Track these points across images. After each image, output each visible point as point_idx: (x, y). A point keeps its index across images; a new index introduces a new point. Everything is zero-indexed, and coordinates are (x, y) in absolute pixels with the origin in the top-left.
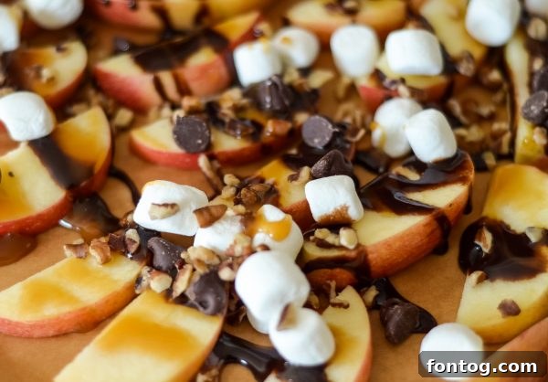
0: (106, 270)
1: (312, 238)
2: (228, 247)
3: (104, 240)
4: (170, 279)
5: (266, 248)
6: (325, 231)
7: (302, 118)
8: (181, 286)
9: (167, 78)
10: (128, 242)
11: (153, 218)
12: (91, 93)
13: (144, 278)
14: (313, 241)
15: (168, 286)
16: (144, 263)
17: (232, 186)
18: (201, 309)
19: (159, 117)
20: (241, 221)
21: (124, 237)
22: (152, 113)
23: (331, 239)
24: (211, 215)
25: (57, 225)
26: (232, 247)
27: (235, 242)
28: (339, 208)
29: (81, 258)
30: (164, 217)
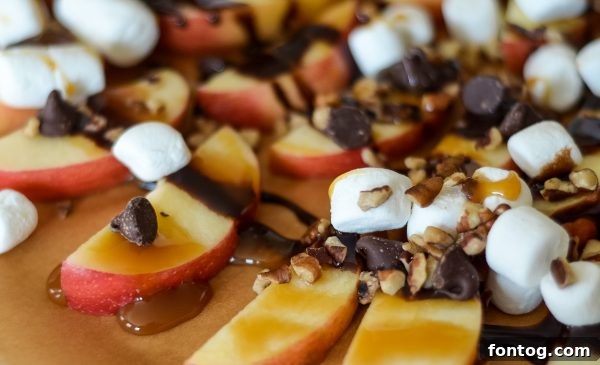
0: (320, 288)
1: (542, 192)
2: (459, 220)
3: (304, 255)
4: (403, 275)
5: (507, 207)
6: (555, 180)
7: (453, 90)
8: (419, 278)
9: (287, 83)
10: (332, 251)
11: (366, 209)
12: (201, 122)
13: (369, 283)
14: (546, 195)
15: (403, 284)
16: (359, 270)
17: (418, 169)
18: (454, 296)
19: (289, 128)
20: (464, 190)
21: (326, 248)
22: (280, 126)
23: (565, 187)
24: (428, 190)
25: (229, 264)
26: (464, 218)
27: (467, 212)
28: (561, 153)
29: (284, 282)
30: (379, 204)
